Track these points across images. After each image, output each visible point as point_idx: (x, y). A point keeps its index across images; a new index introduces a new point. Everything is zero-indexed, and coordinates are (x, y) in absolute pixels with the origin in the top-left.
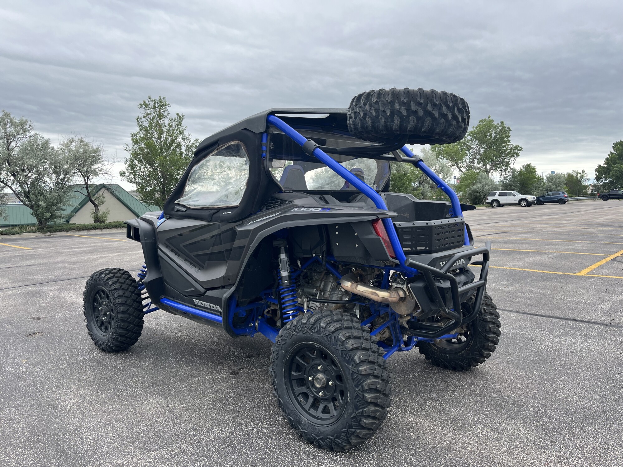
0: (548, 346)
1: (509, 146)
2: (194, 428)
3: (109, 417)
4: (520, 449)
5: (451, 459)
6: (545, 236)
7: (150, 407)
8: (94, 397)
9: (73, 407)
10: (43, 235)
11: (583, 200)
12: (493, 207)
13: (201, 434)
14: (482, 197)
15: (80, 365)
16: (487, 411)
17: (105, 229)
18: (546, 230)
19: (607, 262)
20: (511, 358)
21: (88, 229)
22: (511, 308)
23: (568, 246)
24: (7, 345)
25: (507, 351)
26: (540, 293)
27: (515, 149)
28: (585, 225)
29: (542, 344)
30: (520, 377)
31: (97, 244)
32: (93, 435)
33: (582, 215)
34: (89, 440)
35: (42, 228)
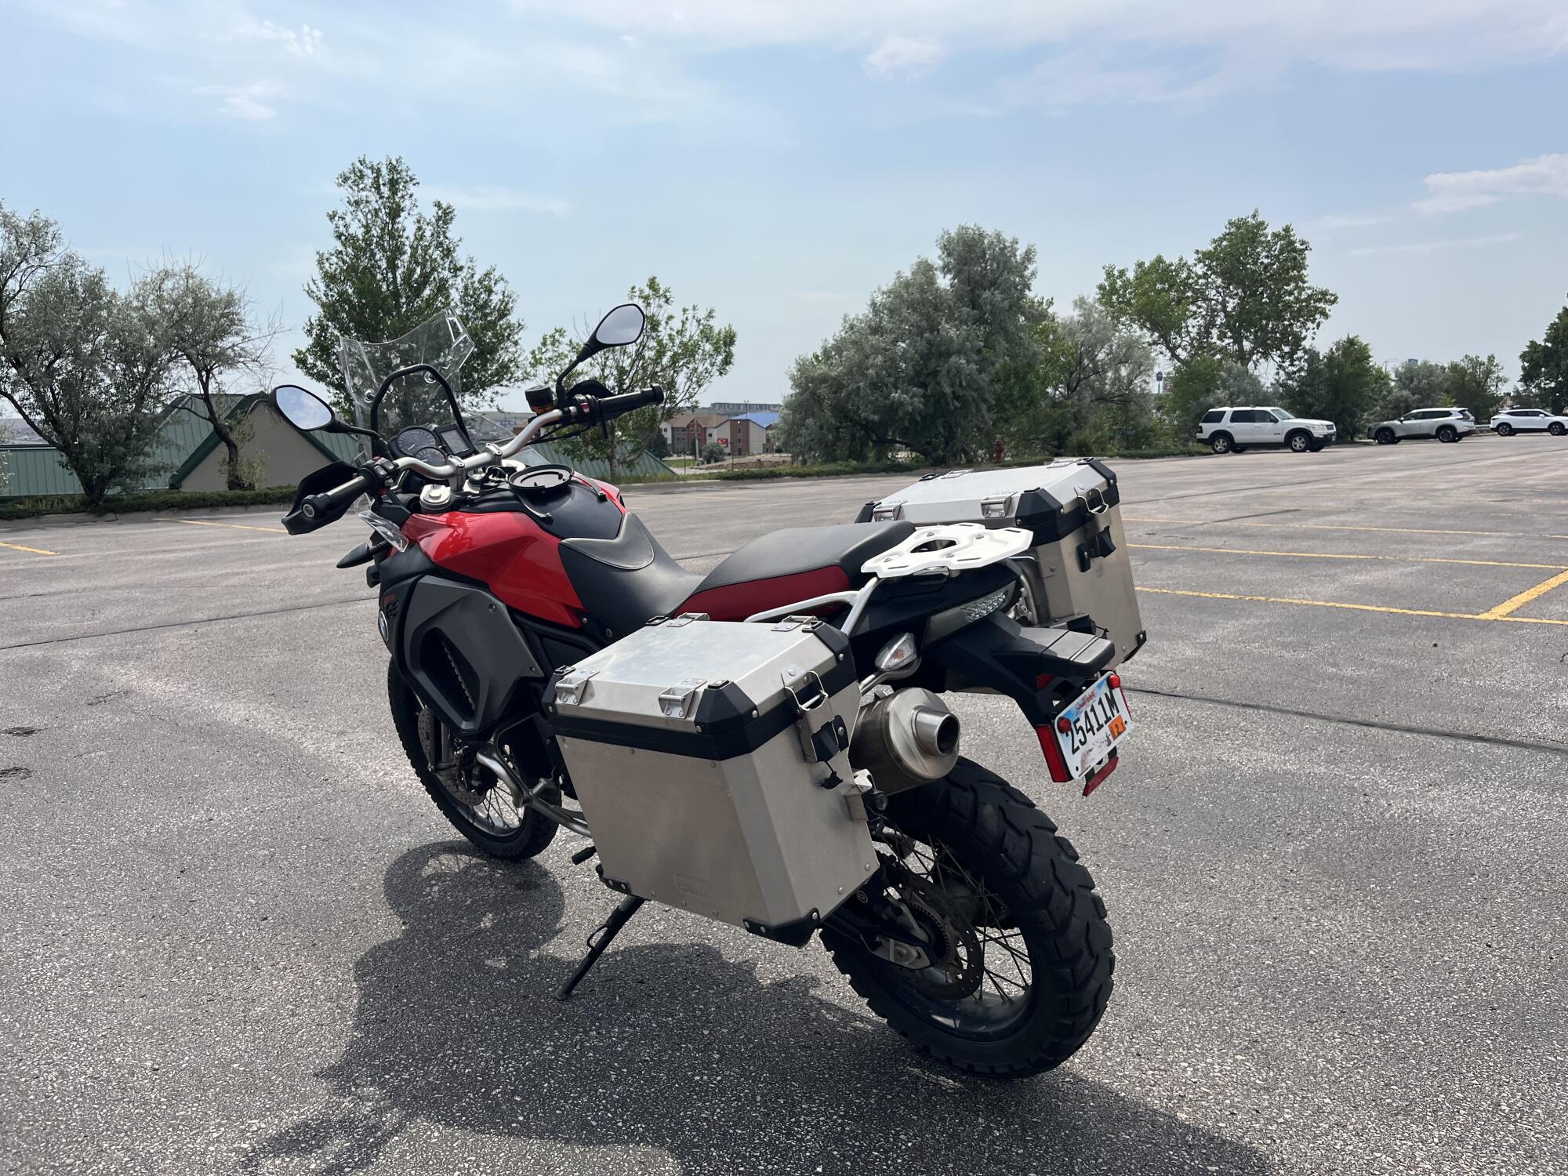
1: (1303, 292)
6: (1394, 521)
10: (96, 520)
16: (1237, 998)
17: (256, 504)
18: (1395, 506)
19: (1561, 586)
21: (213, 505)
22: (1305, 705)
27: (1320, 300)
29: (1390, 805)
30: (1330, 898)
31: (227, 542)
32: (97, 1066)
33: (1489, 467)
35: (93, 502)
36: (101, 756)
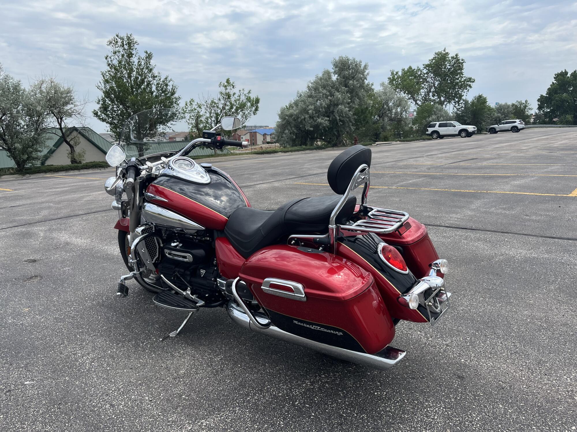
1: (462, 78)
6: (515, 161)
8: (115, 350)
10: (23, 177)
11: (528, 128)
15: (91, 312)
17: (83, 169)
18: (512, 156)
21: (66, 170)
24: (4, 291)
27: (468, 81)
28: (546, 150)
32: (125, 401)
35: (21, 170)
36: (68, 269)
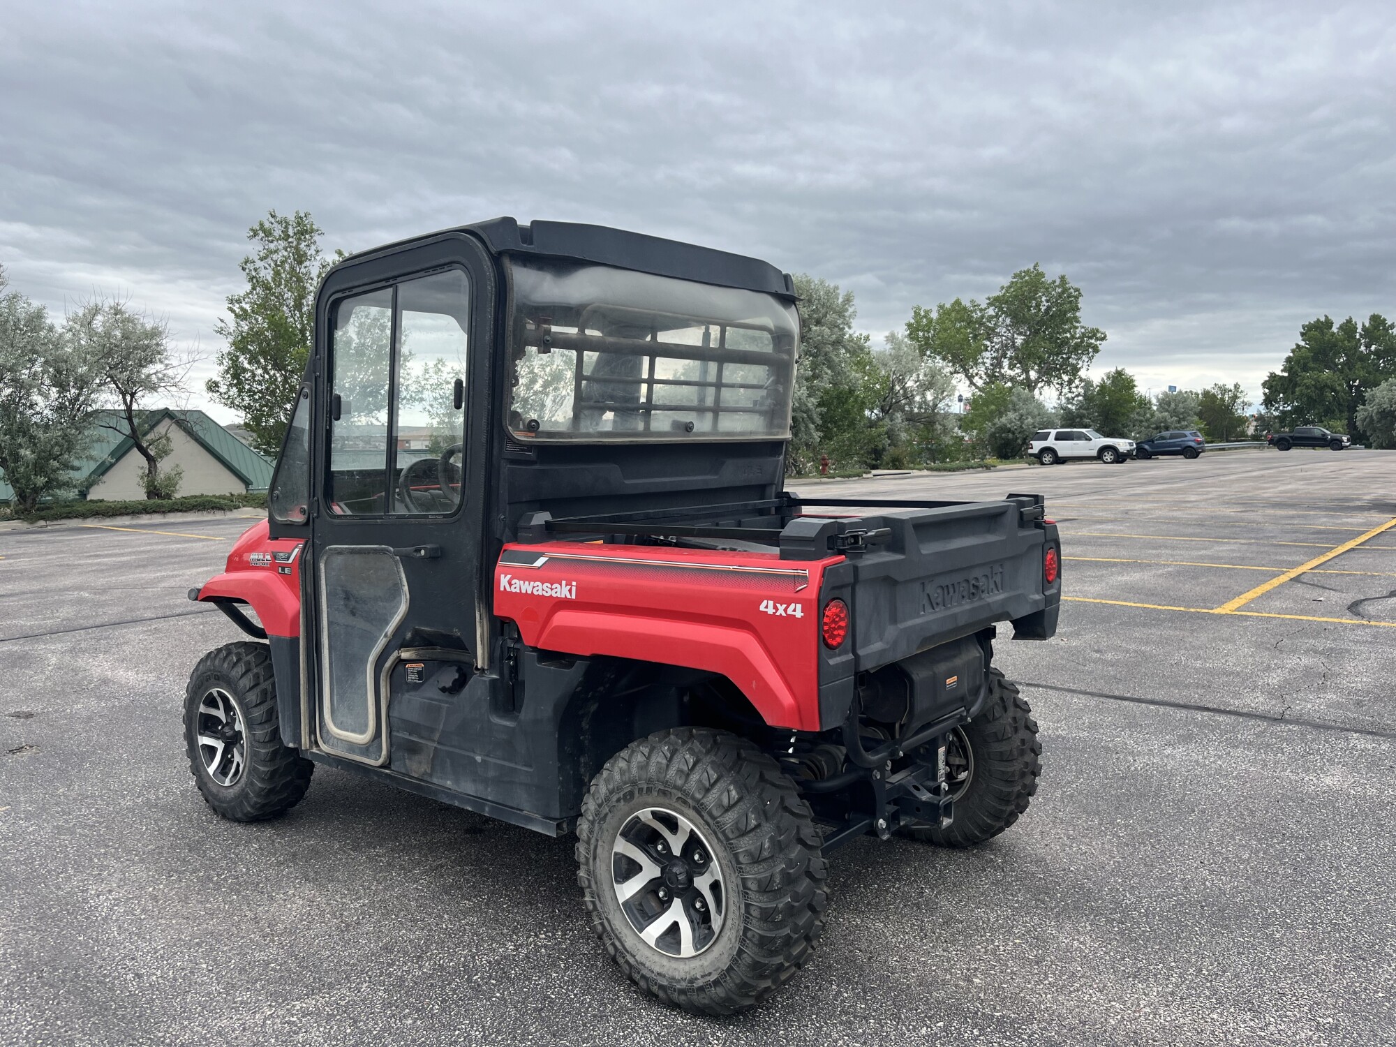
0: (1148, 765)
1: (1078, 331)
2: (387, 949)
3: (198, 930)
4: (1083, 981)
5: (938, 1002)
6: (1152, 529)
7: (289, 906)
8: (162, 886)
9: (116, 908)
10: (29, 526)
11: (1236, 448)
12: (1043, 464)
13: (404, 962)
14: (1019, 441)
15: (128, 818)
17: (173, 512)
18: (1153, 516)
19: (1281, 585)
20: (1069, 791)
21: (133, 513)
22: (1075, 684)
23: (1200, 549)
25: (1062, 776)
26: (1136, 651)
27: (1091, 338)
28: (1238, 504)
29: (1135, 760)
30: (1087, 830)
31: (155, 547)
33: (1232, 481)
34: (154, 978)
35: (26, 510)
